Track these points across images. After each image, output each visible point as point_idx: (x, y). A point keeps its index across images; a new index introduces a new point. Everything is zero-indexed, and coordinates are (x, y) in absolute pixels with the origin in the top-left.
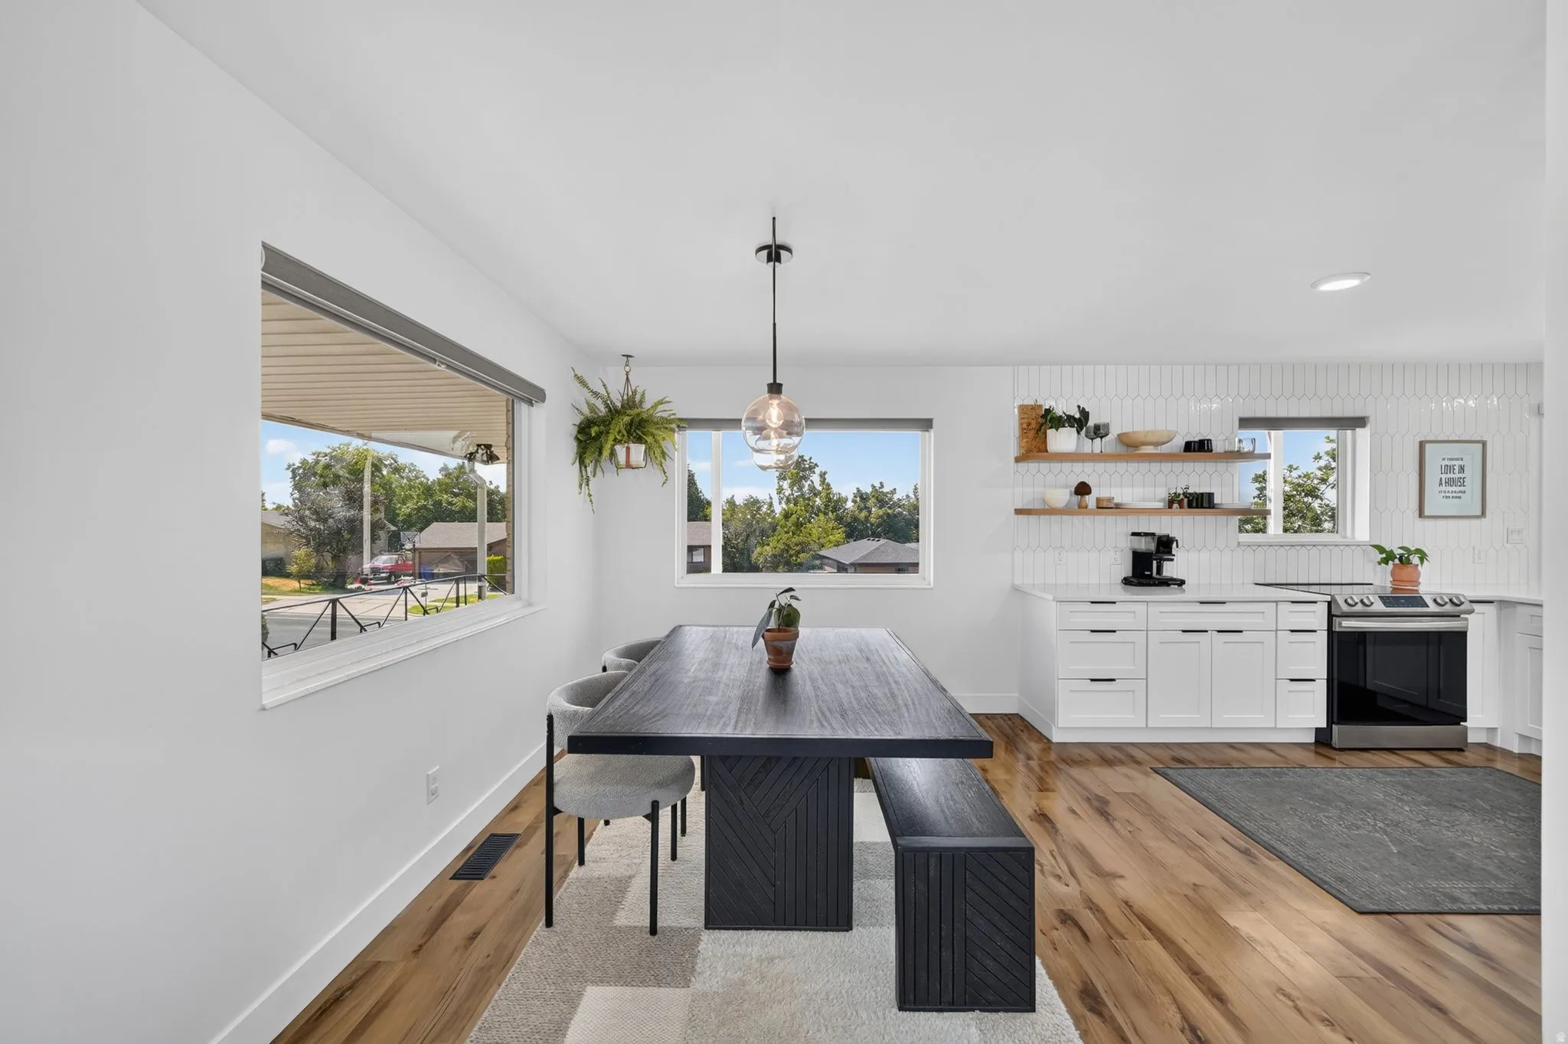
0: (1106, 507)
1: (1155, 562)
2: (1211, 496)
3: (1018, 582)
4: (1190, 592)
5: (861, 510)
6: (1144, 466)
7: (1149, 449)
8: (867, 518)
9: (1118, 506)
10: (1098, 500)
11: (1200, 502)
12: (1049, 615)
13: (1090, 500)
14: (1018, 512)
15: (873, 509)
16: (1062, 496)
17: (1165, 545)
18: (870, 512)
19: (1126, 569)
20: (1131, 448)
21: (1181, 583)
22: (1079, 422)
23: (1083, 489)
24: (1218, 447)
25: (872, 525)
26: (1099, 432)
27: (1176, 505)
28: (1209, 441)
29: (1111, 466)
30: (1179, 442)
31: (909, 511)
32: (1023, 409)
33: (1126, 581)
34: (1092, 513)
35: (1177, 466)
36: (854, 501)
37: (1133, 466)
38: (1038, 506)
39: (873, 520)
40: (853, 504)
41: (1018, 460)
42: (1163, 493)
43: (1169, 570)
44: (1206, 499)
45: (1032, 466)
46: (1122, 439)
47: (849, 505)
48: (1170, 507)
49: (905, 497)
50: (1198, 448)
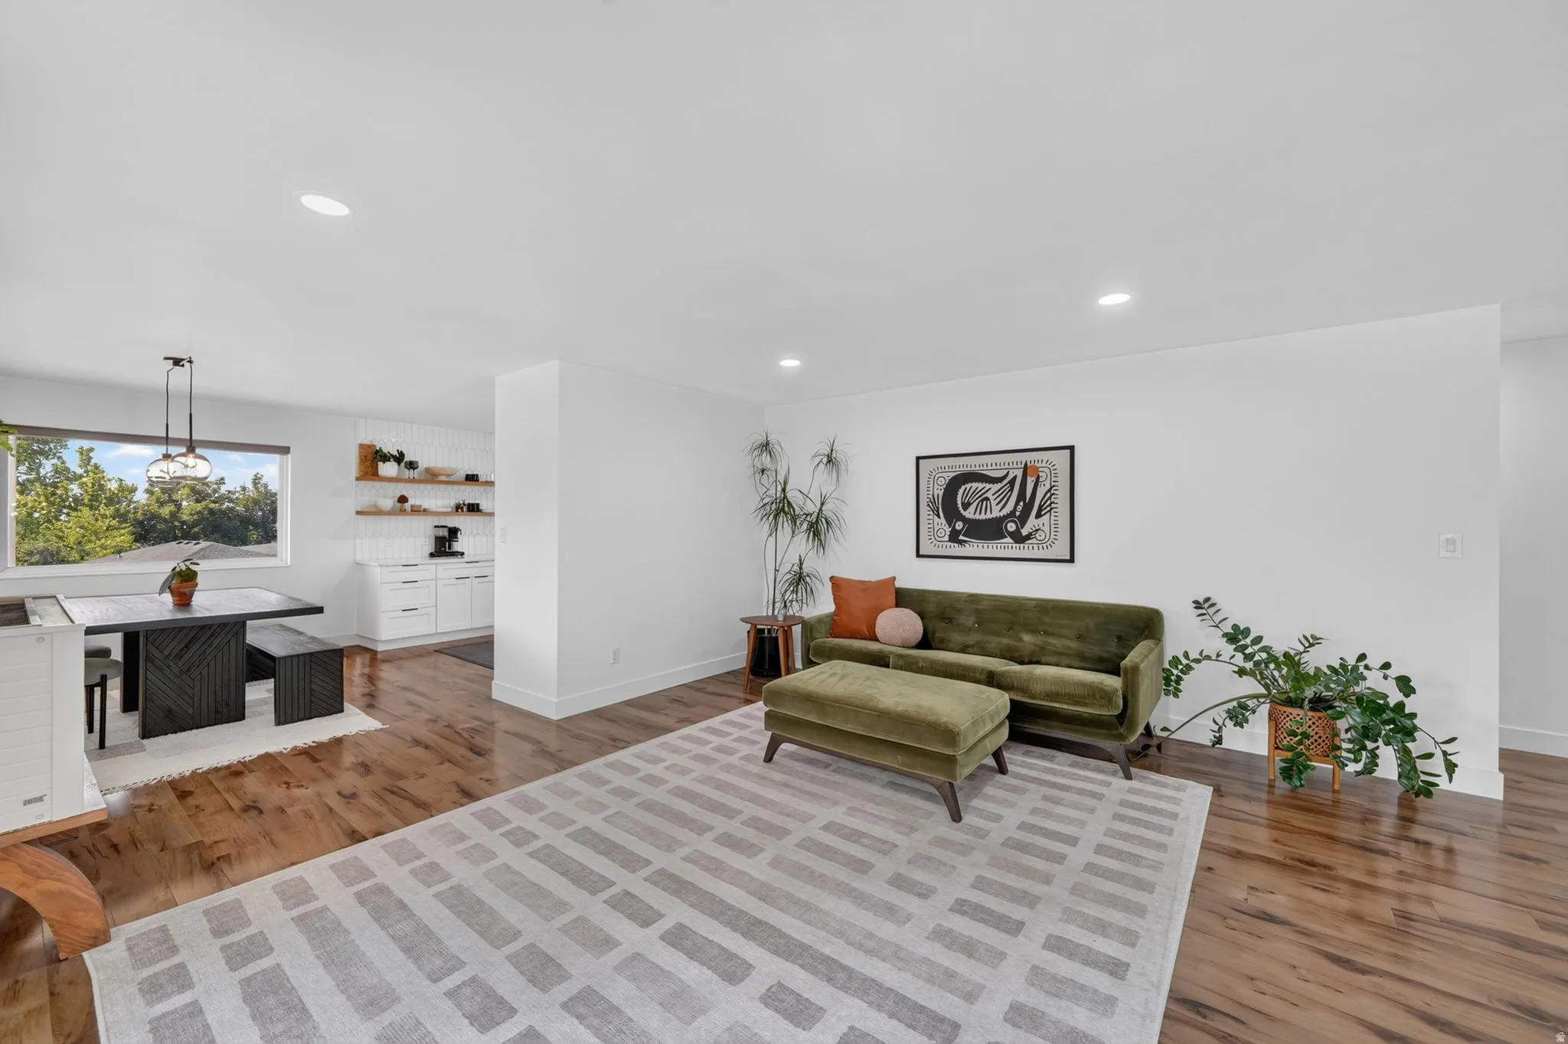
0: (417, 511)
1: (447, 543)
2: (478, 505)
3: (358, 558)
4: (466, 558)
5: (162, 504)
6: (443, 487)
7: (442, 478)
8: (173, 515)
9: (425, 510)
10: (412, 506)
11: (474, 508)
12: (377, 574)
13: (407, 506)
14: (358, 513)
15: (184, 503)
16: (388, 503)
17: (454, 532)
18: (179, 507)
19: (430, 547)
20: (432, 477)
21: (462, 554)
22: (399, 458)
23: (403, 499)
24: (482, 479)
25: (183, 523)
26: (412, 465)
27: (460, 510)
28: (477, 475)
29: (422, 486)
30: (462, 475)
31: (245, 506)
32: (361, 446)
33: (432, 555)
34: (408, 514)
35: (463, 487)
36: (149, 492)
37: (436, 487)
38: (373, 510)
39: (185, 518)
40: (146, 496)
41: (357, 479)
42: (453, 502)
43: (457, 546)
44: (476, 506)
45: (370, 484)
46: (428, 470)
47: (141, 497)
48: (457, 511)
49: (238, 489)
50: (472, 478)
